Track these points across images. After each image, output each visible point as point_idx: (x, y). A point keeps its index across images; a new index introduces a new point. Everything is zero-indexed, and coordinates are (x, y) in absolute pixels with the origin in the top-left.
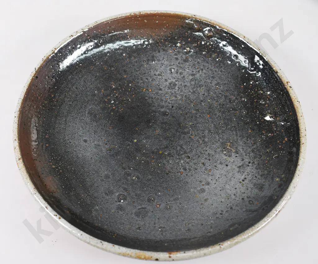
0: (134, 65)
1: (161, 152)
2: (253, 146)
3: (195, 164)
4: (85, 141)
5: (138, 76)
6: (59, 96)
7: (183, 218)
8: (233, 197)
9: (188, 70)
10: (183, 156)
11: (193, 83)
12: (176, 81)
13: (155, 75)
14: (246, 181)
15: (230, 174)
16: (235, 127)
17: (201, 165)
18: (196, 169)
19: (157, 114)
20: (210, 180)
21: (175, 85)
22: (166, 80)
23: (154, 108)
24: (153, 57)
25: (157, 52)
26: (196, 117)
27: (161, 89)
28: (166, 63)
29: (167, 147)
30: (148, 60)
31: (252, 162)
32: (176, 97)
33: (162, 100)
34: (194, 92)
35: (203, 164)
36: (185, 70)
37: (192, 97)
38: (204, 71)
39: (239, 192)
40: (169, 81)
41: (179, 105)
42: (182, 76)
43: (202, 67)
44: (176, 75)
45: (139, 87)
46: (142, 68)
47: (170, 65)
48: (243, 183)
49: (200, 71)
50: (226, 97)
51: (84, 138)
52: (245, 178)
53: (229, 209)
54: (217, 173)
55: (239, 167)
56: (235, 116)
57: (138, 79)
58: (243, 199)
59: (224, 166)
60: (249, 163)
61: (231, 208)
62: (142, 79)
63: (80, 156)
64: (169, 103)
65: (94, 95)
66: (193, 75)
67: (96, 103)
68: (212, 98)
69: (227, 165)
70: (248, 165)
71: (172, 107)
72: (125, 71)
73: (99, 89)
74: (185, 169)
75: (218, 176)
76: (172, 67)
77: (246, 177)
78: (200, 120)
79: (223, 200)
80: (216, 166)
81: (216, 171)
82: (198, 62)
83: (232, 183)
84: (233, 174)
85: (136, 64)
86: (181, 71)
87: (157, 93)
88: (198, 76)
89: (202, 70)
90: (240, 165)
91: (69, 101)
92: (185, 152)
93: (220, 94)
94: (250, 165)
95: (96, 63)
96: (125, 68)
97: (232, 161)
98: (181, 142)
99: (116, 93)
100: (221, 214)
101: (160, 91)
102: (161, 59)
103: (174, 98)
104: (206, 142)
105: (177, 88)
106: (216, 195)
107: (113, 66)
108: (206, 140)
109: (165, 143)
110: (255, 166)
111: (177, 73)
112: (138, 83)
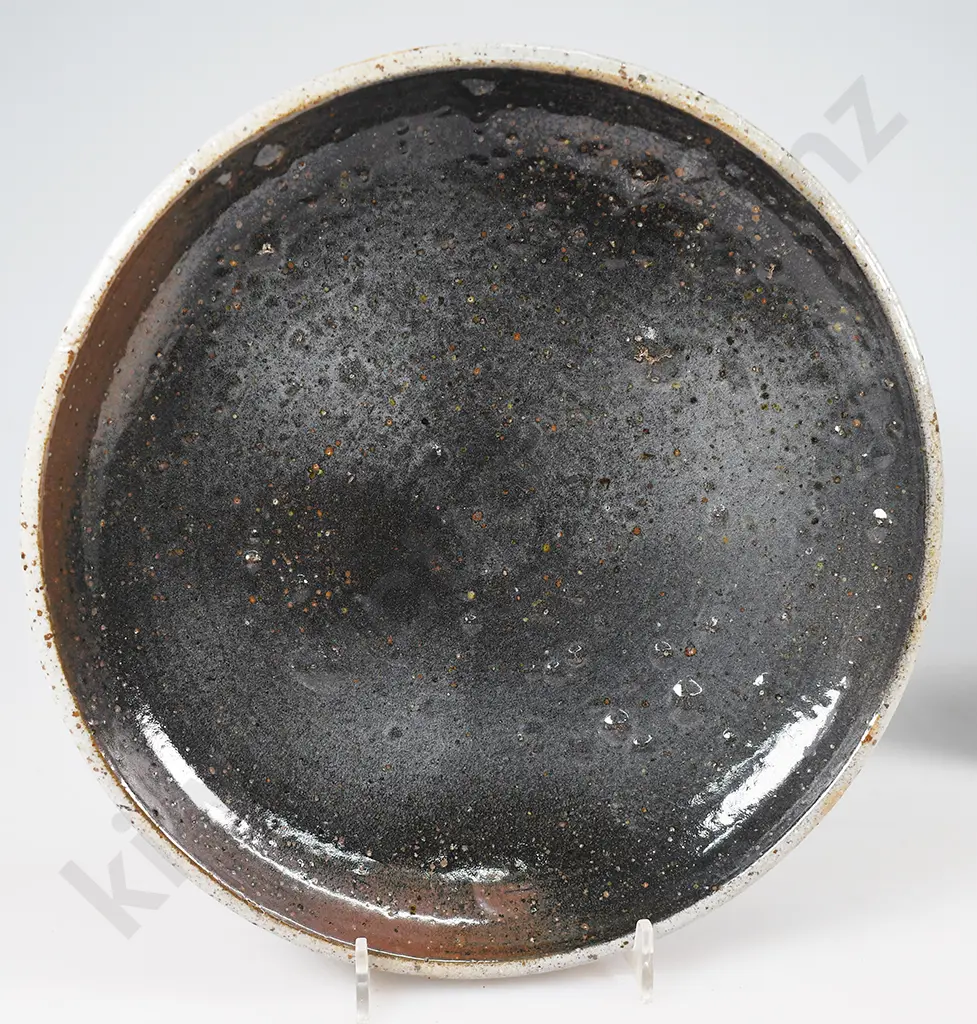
0: (212, 452)
1: (546, 548)
2: (691, 292)
3: (632, 478)
4: (395, 733)
5: (259, 459)
6: (218, 747)
7: (763, 617)
8: (791, 456)
9: (331, 294)
10: (593, 494)
11: (384, 307)
12: (344, 354)
13: (283, 405)
14: (773, 391)
15: (725, 413)
16: (600, 292)
17: (647, 464)
18: (650, 486)
19: (421, 481)
20: (704, 475)
21: (356, 364)
22: (320, 381)
23: (398, 481)
24: (218, 374)
25: (209, 351)
26: (498, 375)
27: (345, 419)
28: (263, 346)
29: (541, 523)
30: (222, 396)
31: (731, 333)
32: (398, 389)
33: (384, 438)
34: (415, 324)
35: (647, 456)
36: (325, 302)
37: (428, 341)
38: (368, 246)
39: (787, 432)
40: (332, 374)
41: (429, 398)
42: (339, 323)
43: (352, 245)
44: (323, 339)
45: (298, 480)
46: (236, 430)
47: (280, 337)
48: (771, 400)
49: (362, 258)
50: (495, 245)
51: (386, 733)
52: (764, 387)
53: (816, 493)
54: (698, 441)
55: (723, 374)
56: (570, 265)
57: (268, 465)
58: (814, 440)
59: (688, 409)
60: (730, 341)
61: (818, 486)
62: (276, 455)
63: (436, 770)
64: (408, 423)
65: (256, 635)
66: (358, 289)
67: (285, 640)
68: (471, 285)
69: (694, 400)
70: (736, 350)
71: (425, 421)
72: (219, 493)
73: (241, 609)
74: (632, 515)
75: (706, 445)
76: (290, 333)
77: (762, 380)
78: (514, 372)
79: (780, 486)
80: (676, 430)
81: (687, 439)
82: (329, 244)
83: (751, 427)
84: (731, 406)
85: (212, 444)
86: (319, 316)
87: (351, 437)
88: (368, 274)
89: (360, 249)
90: (718, 367)
91: (245, 722)
92: (586, 482)
93: (473, 252)
94: (737, 344)
95: (149, 578)
96: (207, 487)
97: (691, 378)
98: (550, 472)
99: (281, 562)
100: (816, 521)
101: (349, 425)
102: (242, 353)
103: (398, 399)
104: (592, 402)
105: (370, 367)
106: (752, 491)
107: (182, 524)
108: (585, 397)
109: (524, 518)
110: (750, 336)
111: (319, 332)
112: (280, 473)
